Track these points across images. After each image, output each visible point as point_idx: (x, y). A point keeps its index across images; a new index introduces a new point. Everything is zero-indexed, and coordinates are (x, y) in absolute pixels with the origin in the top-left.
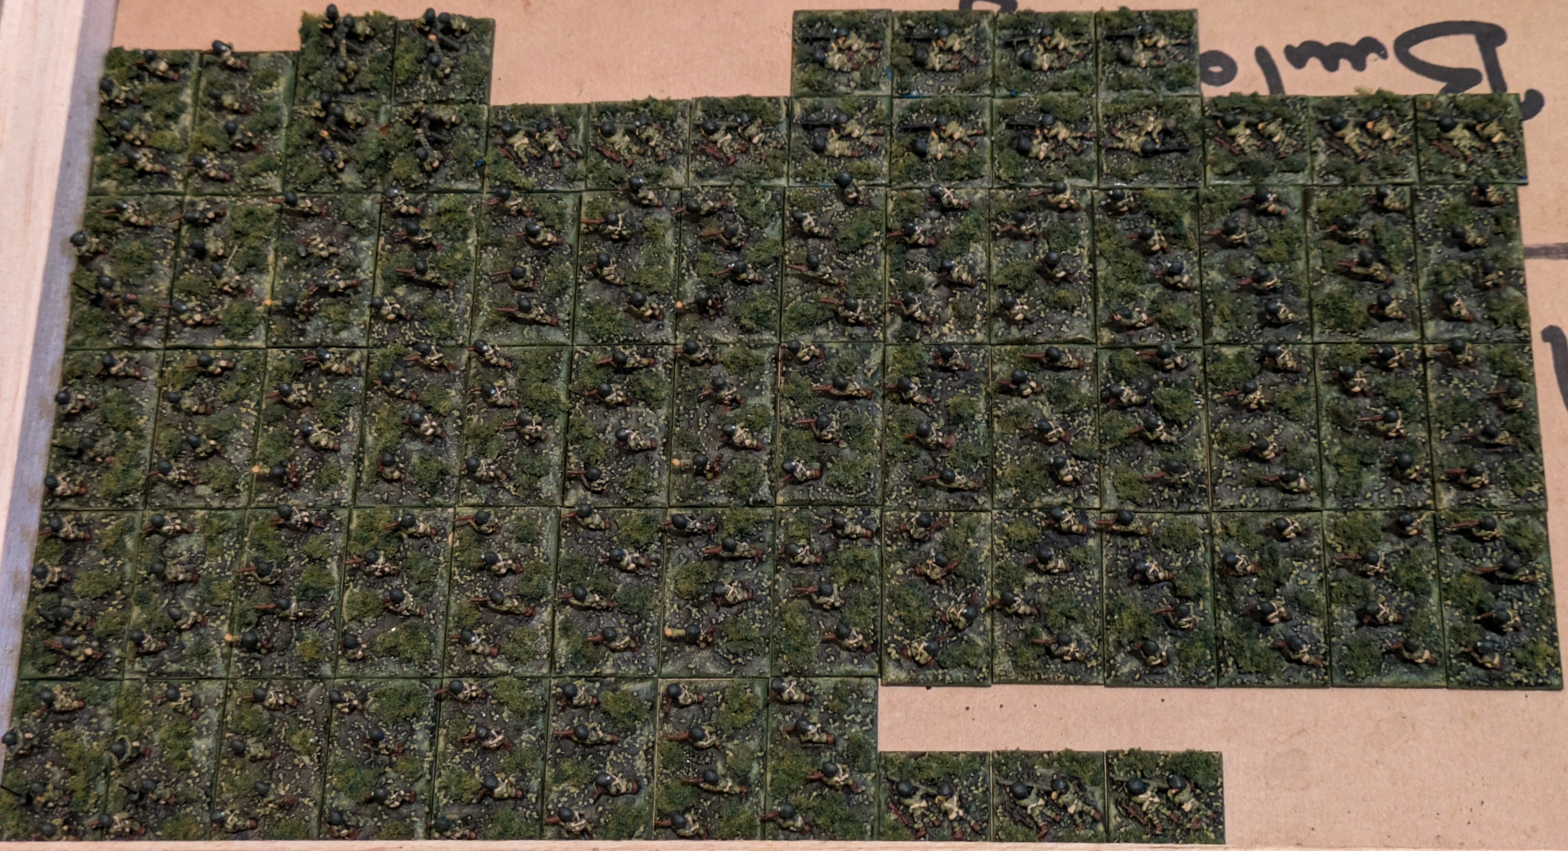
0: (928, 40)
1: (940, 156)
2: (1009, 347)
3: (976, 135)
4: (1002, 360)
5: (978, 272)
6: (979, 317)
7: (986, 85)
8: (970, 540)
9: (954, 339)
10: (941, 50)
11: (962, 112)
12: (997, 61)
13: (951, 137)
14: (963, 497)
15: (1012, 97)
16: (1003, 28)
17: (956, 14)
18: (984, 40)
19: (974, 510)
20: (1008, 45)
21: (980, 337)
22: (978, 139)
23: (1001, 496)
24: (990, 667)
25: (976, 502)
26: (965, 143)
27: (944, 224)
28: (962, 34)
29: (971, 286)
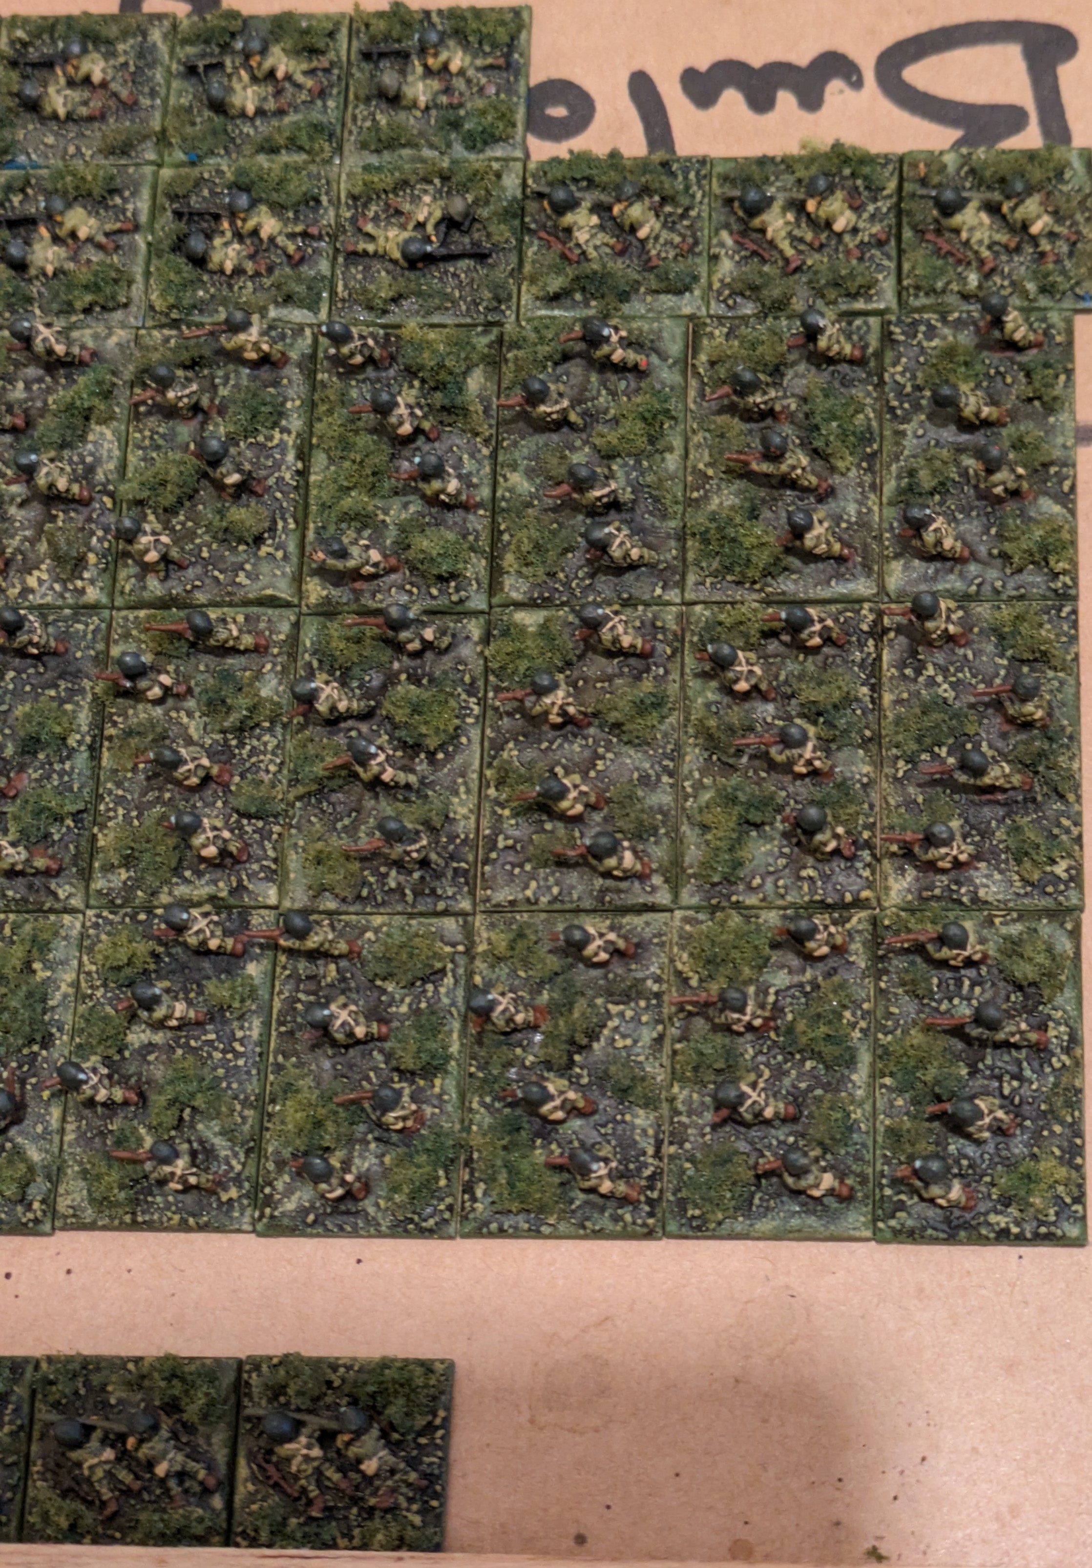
0: (48, 64)
1: (50, 269)
2: (142, 613)
3: (120, 231)
4: (126, 636)
5: (100, 476)
6: (92, 558)
7: (149, 144)
8: (37, 966)
9: (49, 599)
10: (71, 83)
11: (97, 192)
12: (172, 101)
13: (73, 234)
14: (30, 887)
15: (193, 164)
16: (185, 42)
17: (106, 19)
18: (152, 65)
19: (52, 910)
20: (191, 71)
21: (93, 594)
22: (125, 240)
23: (99, 883)
24: (49, 1202)
25: (55, 894)
26: (100, 247)
27: (49, 391)
28: (110, 54)
29: (84, 503)
